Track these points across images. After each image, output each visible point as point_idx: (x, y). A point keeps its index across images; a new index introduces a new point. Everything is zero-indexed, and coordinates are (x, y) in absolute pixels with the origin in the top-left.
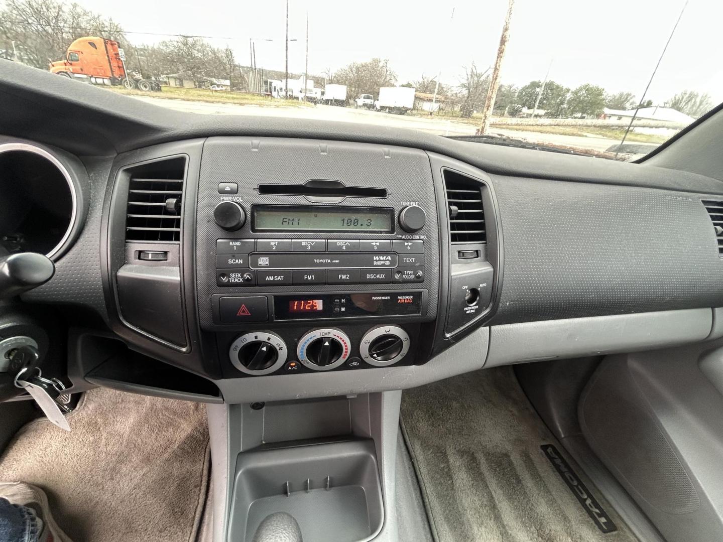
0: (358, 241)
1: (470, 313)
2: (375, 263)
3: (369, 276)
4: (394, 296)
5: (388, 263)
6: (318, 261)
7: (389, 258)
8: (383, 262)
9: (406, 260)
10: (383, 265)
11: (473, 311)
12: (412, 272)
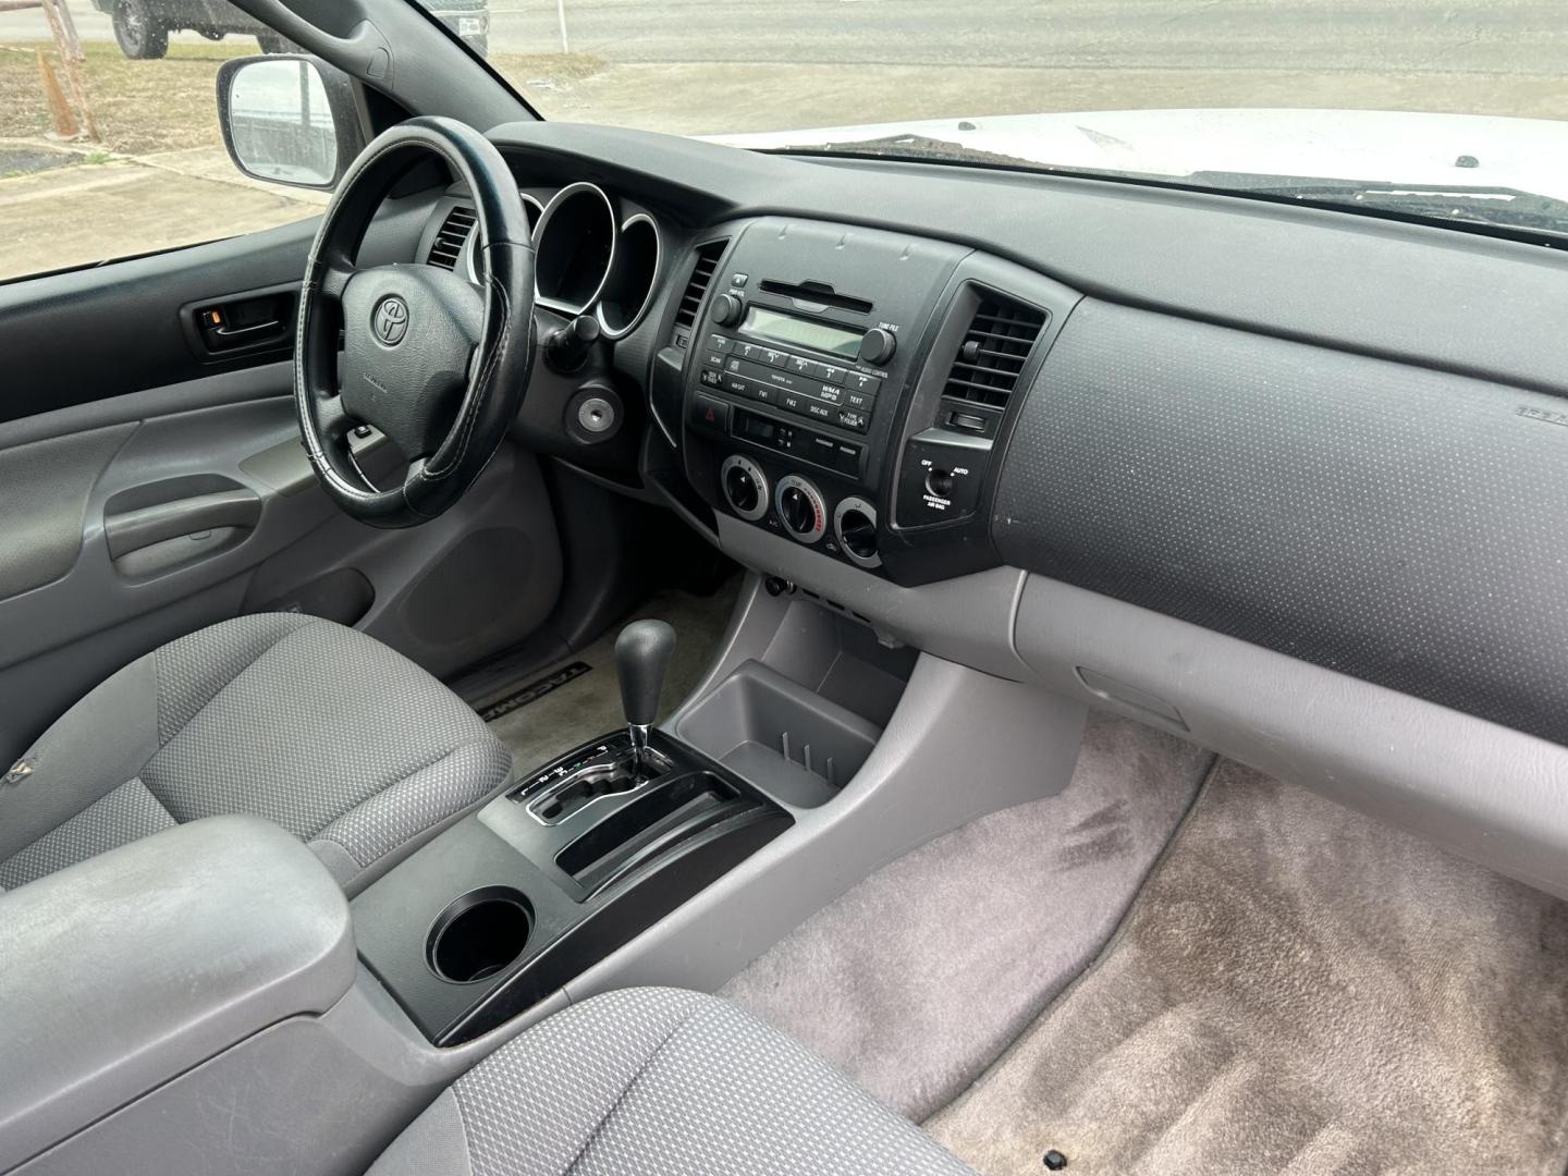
0: (816, 363)
1: (934, 508)
2: (823, 395)
3: (814, 409)
4: (838, 443)
5: (834, 398)
6: (774, 377)
7: (838, 392)
8: (830, 396)
9: (854, 399)
10: (829, 399)
11: (942, 508)
12: (854, 416)
